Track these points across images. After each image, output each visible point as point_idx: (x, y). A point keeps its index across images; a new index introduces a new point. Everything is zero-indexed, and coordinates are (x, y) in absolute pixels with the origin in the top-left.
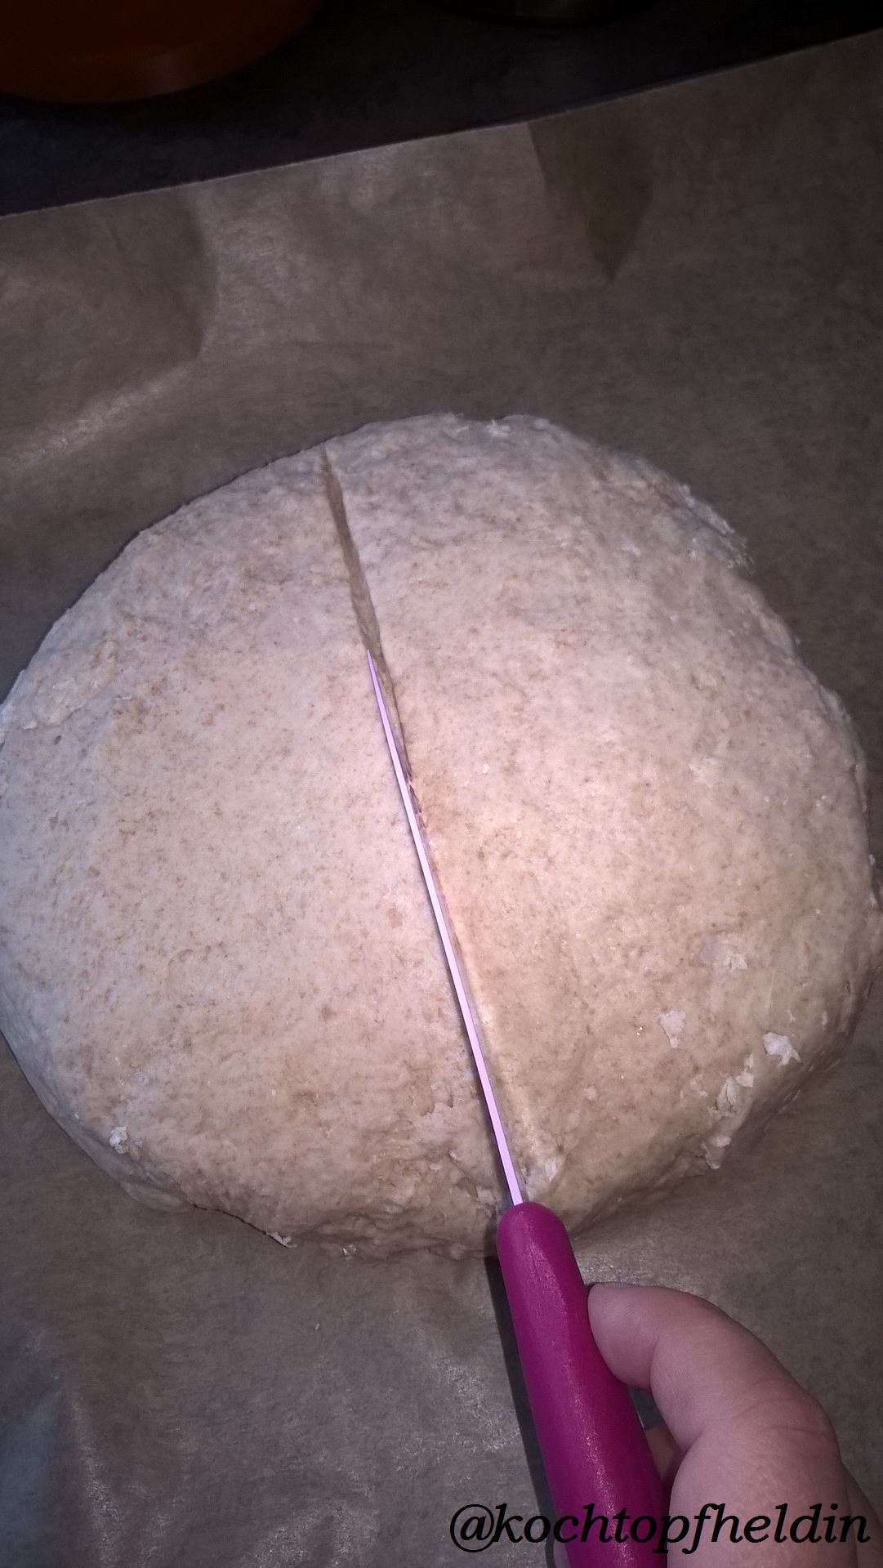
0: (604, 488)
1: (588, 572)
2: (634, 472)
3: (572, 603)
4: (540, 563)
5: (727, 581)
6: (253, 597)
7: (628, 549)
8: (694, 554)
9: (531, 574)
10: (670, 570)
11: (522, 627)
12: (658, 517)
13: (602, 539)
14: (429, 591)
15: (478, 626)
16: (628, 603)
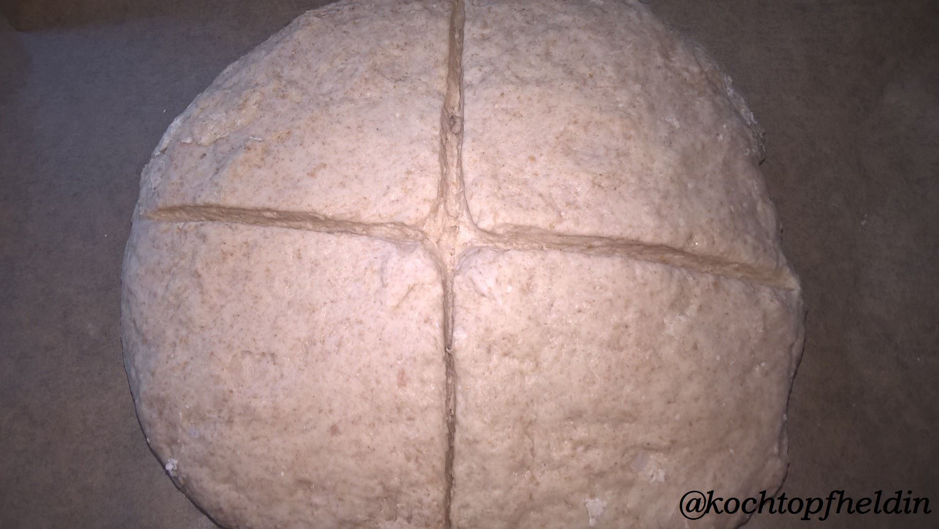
0: (666, 66)
1: (633, 132)
2: (693, 58)
3: (613, 154)
4: (596, 116)
5: (740, 165)
6: (372, 87)
7: (670, 120)
8: (721, 137)
9: (589, 123)
10: (699, 146)
11: (570, 164)
12: (701, 99)
13: (651, 108)
14: (507, 118)
15: (536, 155)
16: (658, 165)
